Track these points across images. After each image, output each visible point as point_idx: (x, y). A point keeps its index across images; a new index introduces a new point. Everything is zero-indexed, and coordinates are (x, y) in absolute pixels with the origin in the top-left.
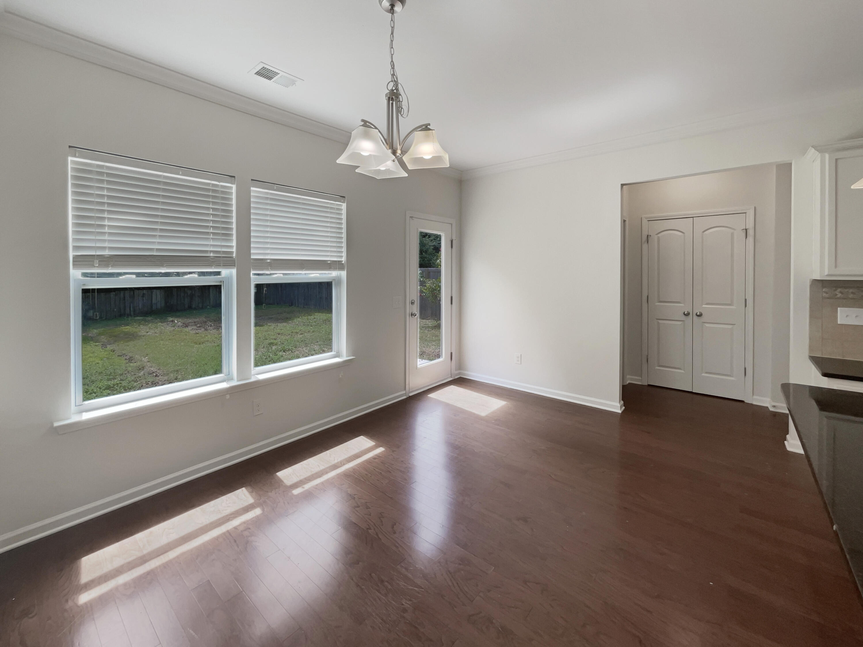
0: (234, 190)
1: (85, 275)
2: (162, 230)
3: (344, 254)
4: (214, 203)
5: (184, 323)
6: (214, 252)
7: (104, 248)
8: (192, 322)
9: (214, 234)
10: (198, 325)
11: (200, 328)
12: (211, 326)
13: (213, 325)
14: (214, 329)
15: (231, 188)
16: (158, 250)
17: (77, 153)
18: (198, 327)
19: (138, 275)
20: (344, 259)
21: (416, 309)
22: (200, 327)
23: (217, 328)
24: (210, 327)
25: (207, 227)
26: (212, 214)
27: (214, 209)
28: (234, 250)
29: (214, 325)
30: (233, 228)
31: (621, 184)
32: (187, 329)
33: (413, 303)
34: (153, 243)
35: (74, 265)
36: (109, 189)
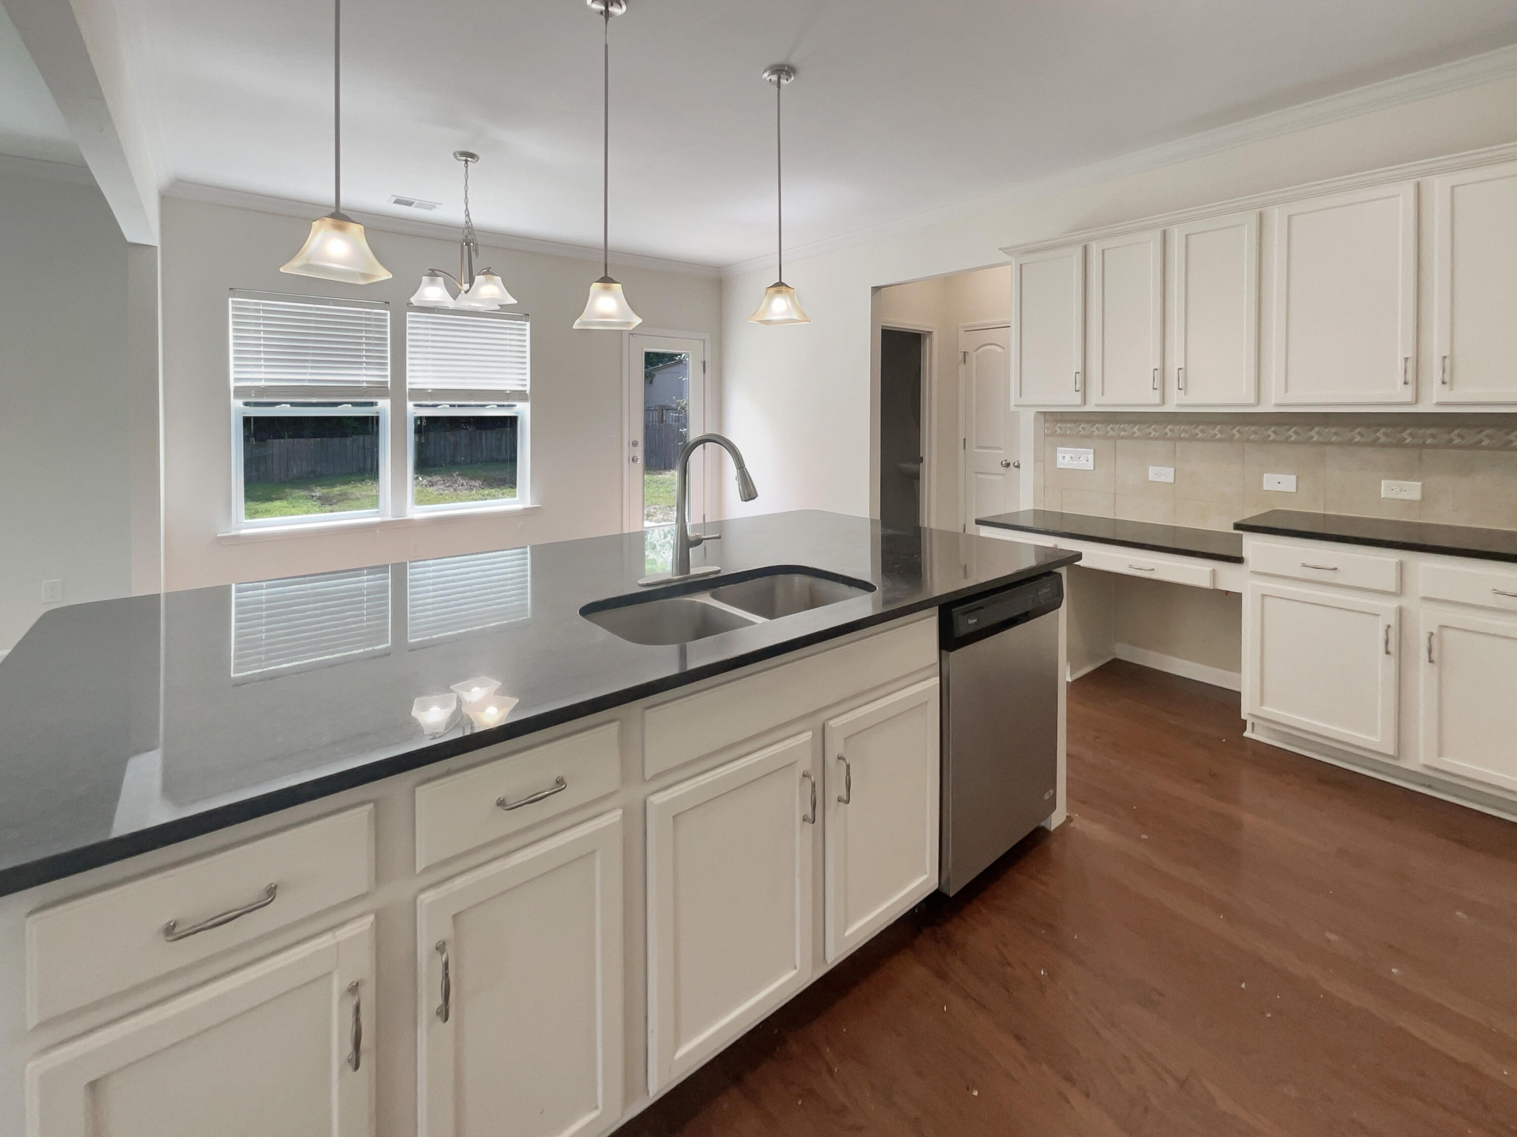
0: (389, 317)
1: (246, 404)
2: (313, 361)
3: (528, 383)
4: (366, 331)
5: (430, 482)
6: (367, 382)
7: (260, 380)
8: (441, 481)
9: (367, 363)
10: (448, 484)
11: (448, 488)
12: (462, 485)
13: (465, 484)
14: (466, 490)
15: (386, 315)
16: (309, 381)
17: (236, 294)
18: (446, 487)
19: (292, 404)
20: (528, 389)
21: (639, 453)
22: (449, 486)
23: (471, 489)
24: (460, 487)
25: (360, 356)
26: (364, 343)
27: (367, 338)
28: (389, 379)
29: (467, 484)
30: (387, 357)
31: (873, 288)
32: (430, 489)
33: (635, 444)
34: (305, 374)
35: (234, 395)
36: (264, 325)
